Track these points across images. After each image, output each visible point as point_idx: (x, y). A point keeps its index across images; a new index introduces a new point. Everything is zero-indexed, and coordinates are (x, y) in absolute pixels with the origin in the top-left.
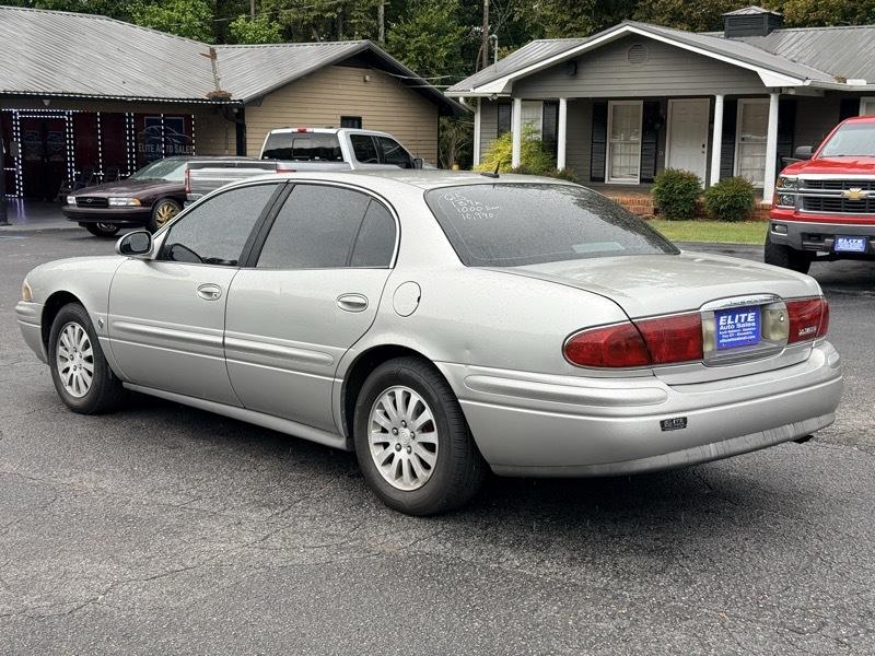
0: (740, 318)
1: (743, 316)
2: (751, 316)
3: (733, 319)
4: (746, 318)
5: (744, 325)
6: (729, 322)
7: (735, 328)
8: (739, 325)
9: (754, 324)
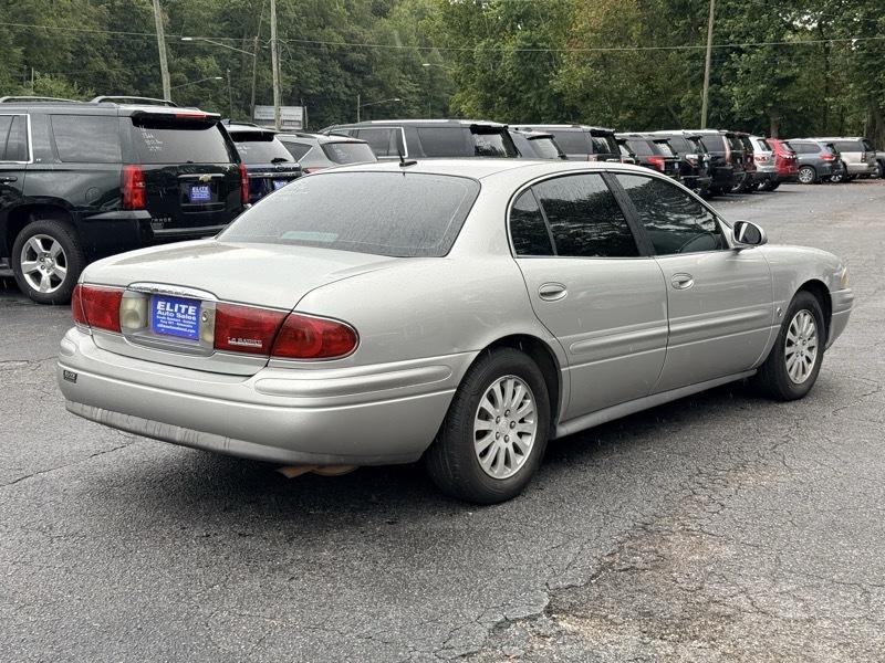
0: (180, 309)
1: (184, 307)
2: (191, 310)
3: (173, 307)
4: (187, 310)
5: (183, 317)
6: (168, 309)
7: (175, 317)
8: (179, 315)
9: (194, 318)
